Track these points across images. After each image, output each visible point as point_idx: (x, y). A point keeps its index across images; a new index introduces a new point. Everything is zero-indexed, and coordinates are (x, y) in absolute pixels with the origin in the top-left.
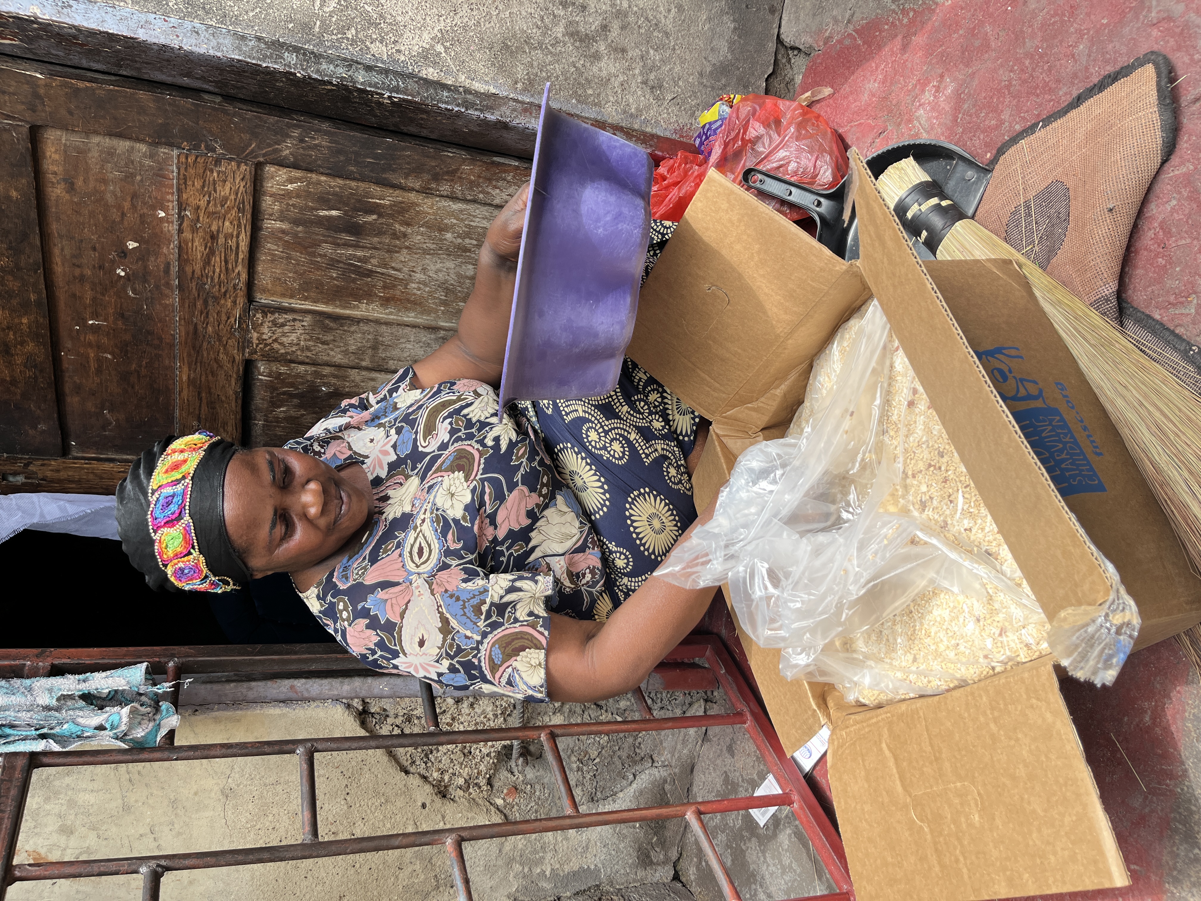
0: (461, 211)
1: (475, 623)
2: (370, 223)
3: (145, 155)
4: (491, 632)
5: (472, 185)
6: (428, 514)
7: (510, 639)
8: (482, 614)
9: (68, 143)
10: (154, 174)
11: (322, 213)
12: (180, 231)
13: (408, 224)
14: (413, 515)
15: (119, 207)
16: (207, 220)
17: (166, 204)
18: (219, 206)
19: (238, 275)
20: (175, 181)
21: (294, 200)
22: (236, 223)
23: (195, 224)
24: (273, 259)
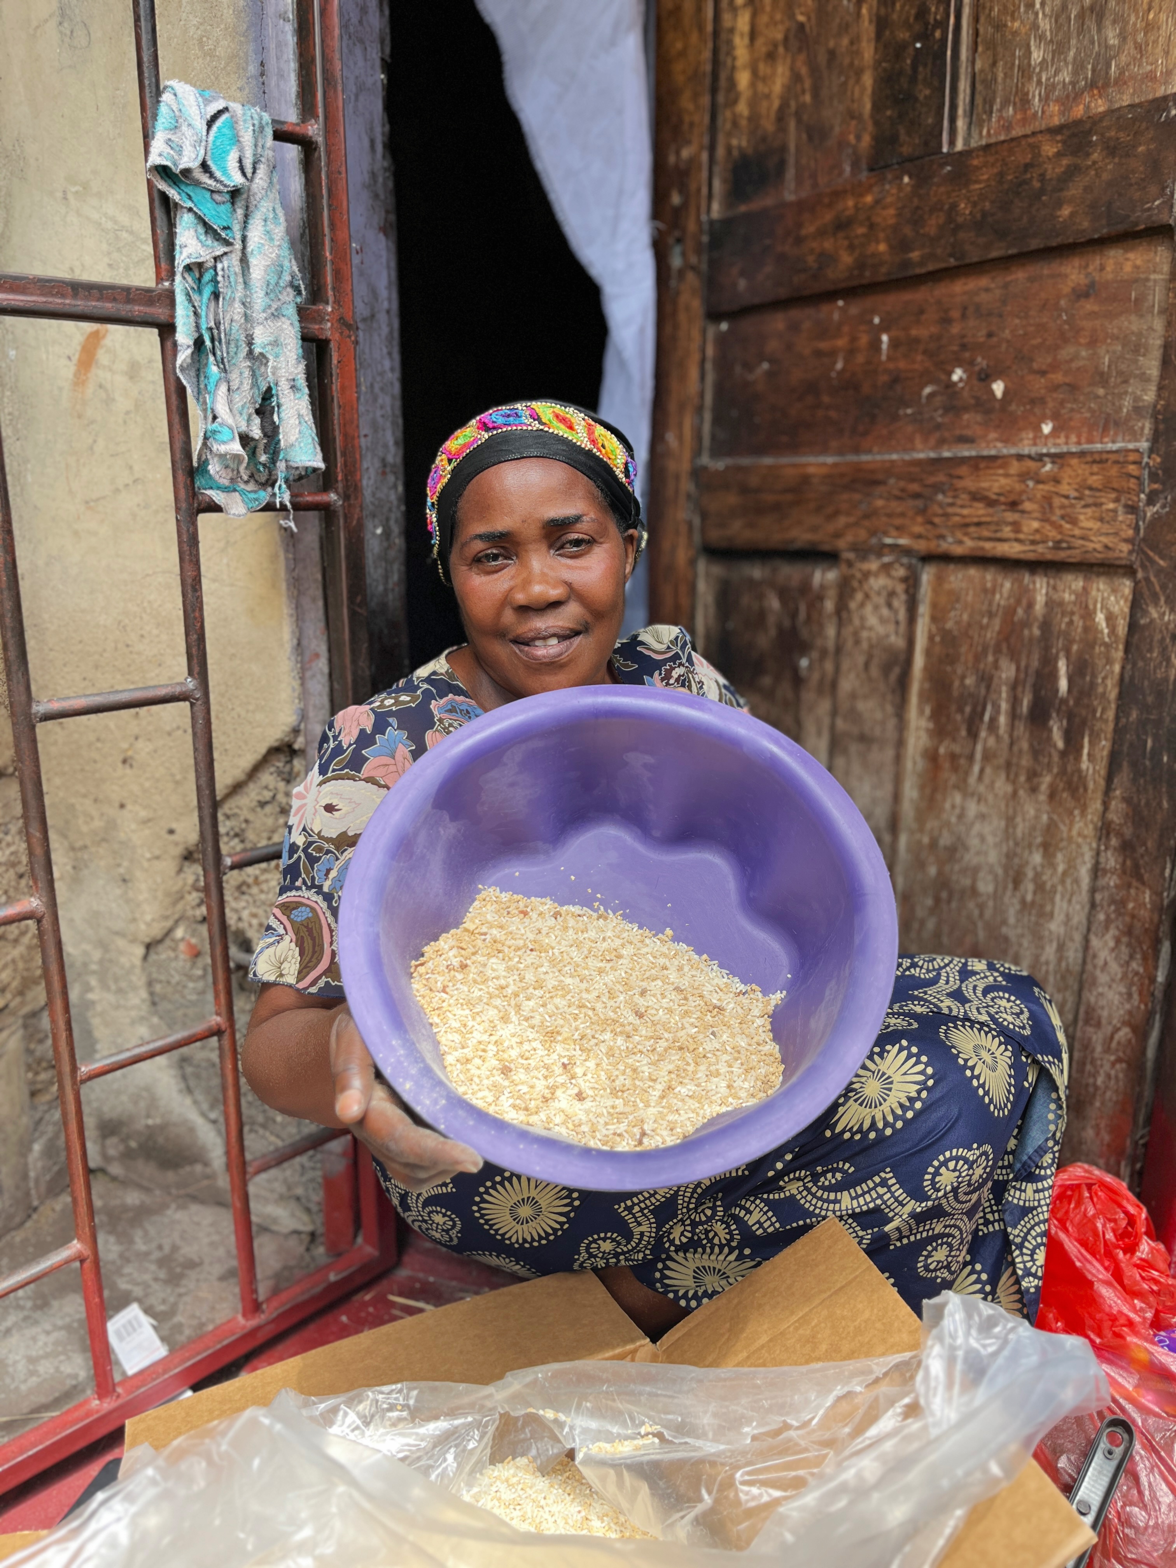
0: (1077, 881)
2: (1049, 738)
3: (1137, 399)
4: (329, 907)
5: (1121, 904)
7: (316, 934)
9: (1151, 284)
10: (1109, 415)
11: (1062, 666)
12: (1020, 457)
13: (1052, 795)
15: (1054, 367)
16: (1039, 496)
17: (1063, 435)
18: (1062, 512)
19: (960, 542)
20: (1099, 446)
21: (1079, 623)
22: (1038, 537)
23: (1032, 479)
24: (987, 592)
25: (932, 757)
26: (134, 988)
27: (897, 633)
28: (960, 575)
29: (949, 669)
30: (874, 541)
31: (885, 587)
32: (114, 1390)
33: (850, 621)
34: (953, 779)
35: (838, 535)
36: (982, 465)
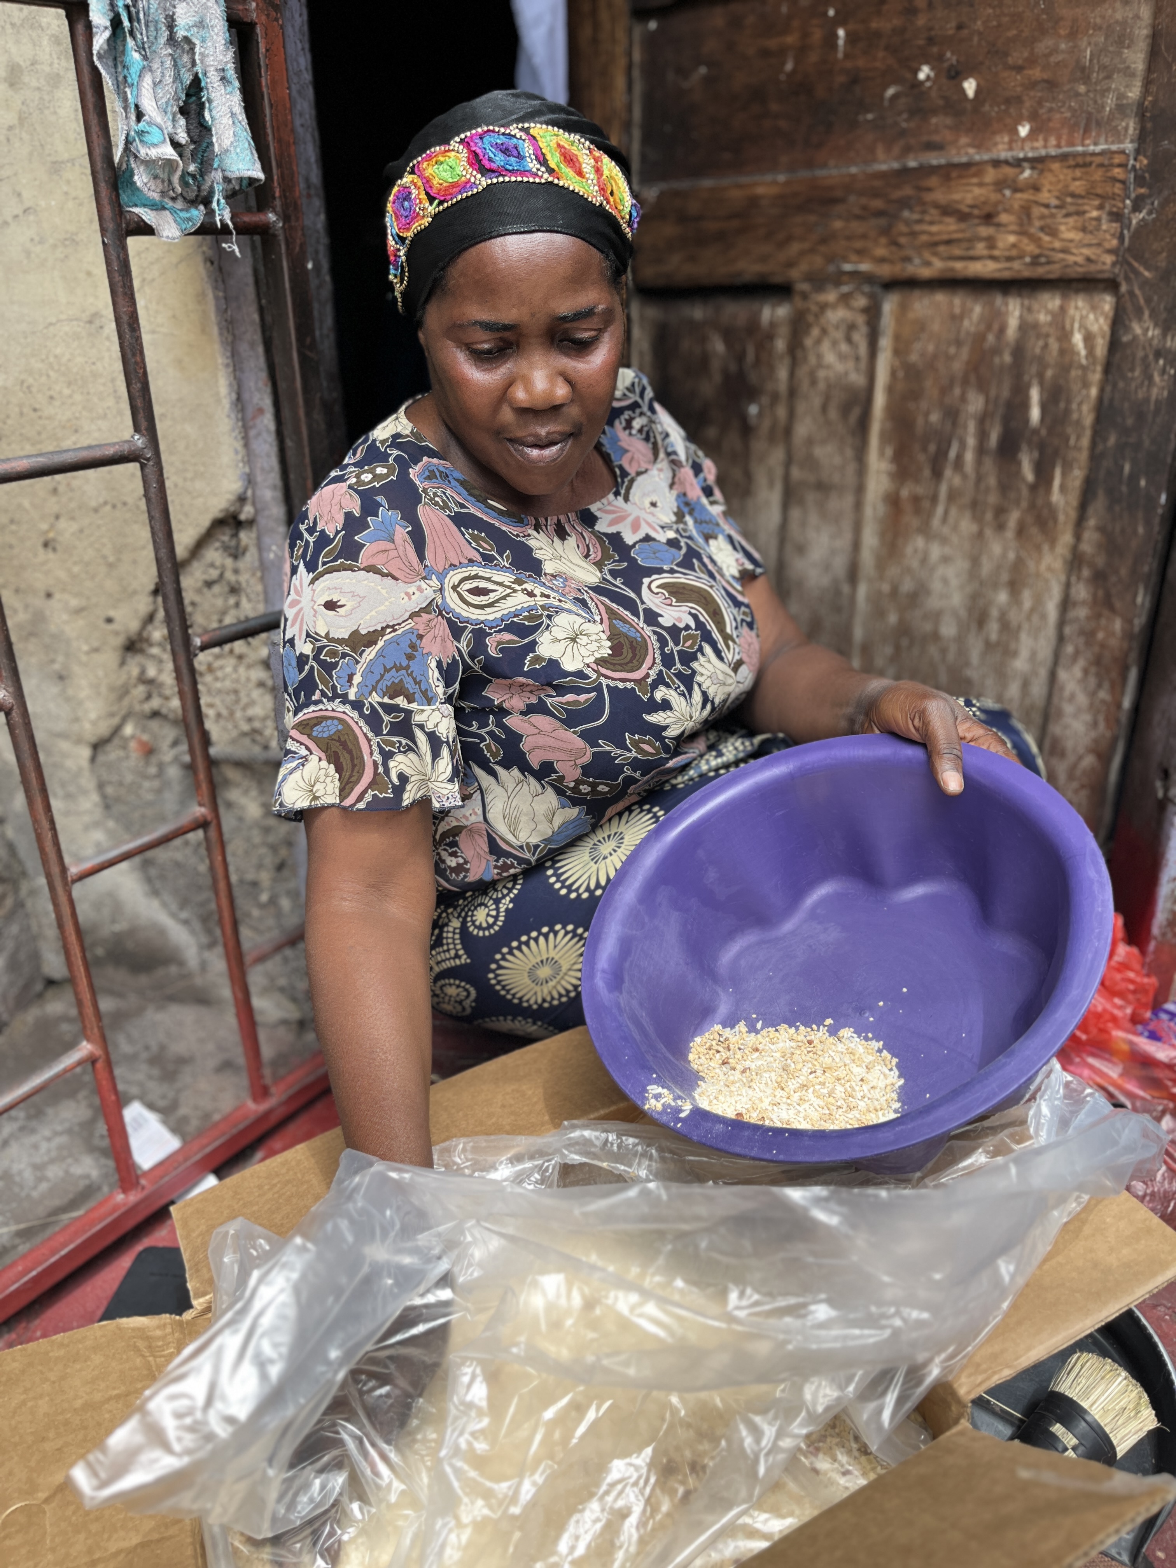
0: (1044, 617)
1: (374, 689)
2: (1019, 471)
3: (1121, 96)
4: (362, 715)
5: (1089, 635)
6: (542, 601)
7: (350, 746)
8: (391, 698)
10: (1090, 114)
11: (1035, 395)
12: (997, 163)
13: (1021, 531)
14: (540, 576)
15: (1031, 61)
16: (1016, 206)
17: (1041, 138)
18: (1042, 223)
19: (928, 264)
20: (1080, 149)
21: (1054, 346)
22: (1014, 253)
23: (1009, 187)
24: (956, 319)
25: (893, 501)
26: (84, 792)
27: (857, 370)
28: (926, 301)
29: (911, 406)
30: (831, 268)
31: (843, 320)
32: (138, 1183)
33: (805, 359)
34: (915, 522)
35: (790, 264)
36: (954, 174)
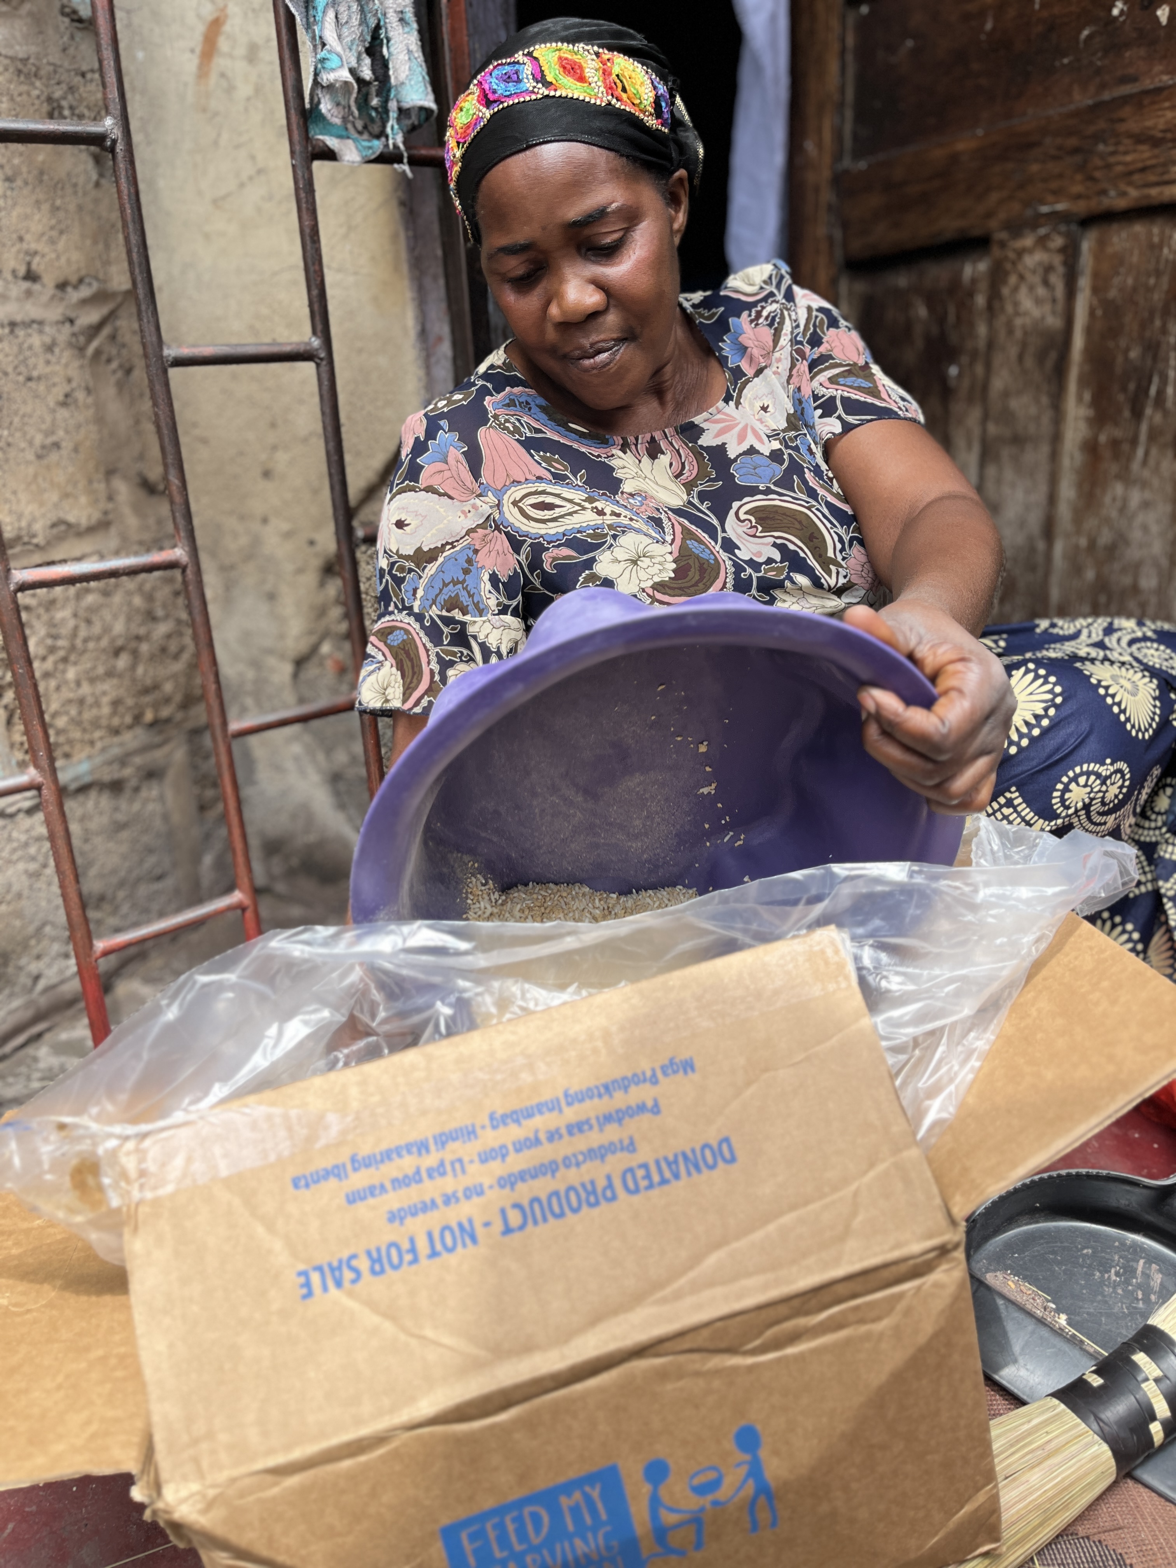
1: (434, 602)
4: (422, 626)
6: (609, 519)
7: (412, 655)
8: (448, 611)
14: (615, 493)
19: (1124, 194)
24: (1154, 248)
25: (1091, 448)
27: (1054, 313)
28: (1124, 235)
29: (1111, 344)
33: (1002, 309)
34: (1114, 468)
35: (989, 215)
36: (1147, 101)
